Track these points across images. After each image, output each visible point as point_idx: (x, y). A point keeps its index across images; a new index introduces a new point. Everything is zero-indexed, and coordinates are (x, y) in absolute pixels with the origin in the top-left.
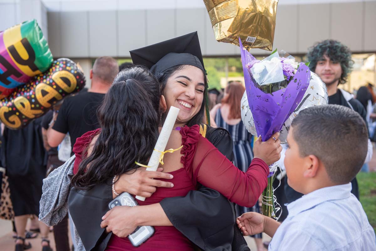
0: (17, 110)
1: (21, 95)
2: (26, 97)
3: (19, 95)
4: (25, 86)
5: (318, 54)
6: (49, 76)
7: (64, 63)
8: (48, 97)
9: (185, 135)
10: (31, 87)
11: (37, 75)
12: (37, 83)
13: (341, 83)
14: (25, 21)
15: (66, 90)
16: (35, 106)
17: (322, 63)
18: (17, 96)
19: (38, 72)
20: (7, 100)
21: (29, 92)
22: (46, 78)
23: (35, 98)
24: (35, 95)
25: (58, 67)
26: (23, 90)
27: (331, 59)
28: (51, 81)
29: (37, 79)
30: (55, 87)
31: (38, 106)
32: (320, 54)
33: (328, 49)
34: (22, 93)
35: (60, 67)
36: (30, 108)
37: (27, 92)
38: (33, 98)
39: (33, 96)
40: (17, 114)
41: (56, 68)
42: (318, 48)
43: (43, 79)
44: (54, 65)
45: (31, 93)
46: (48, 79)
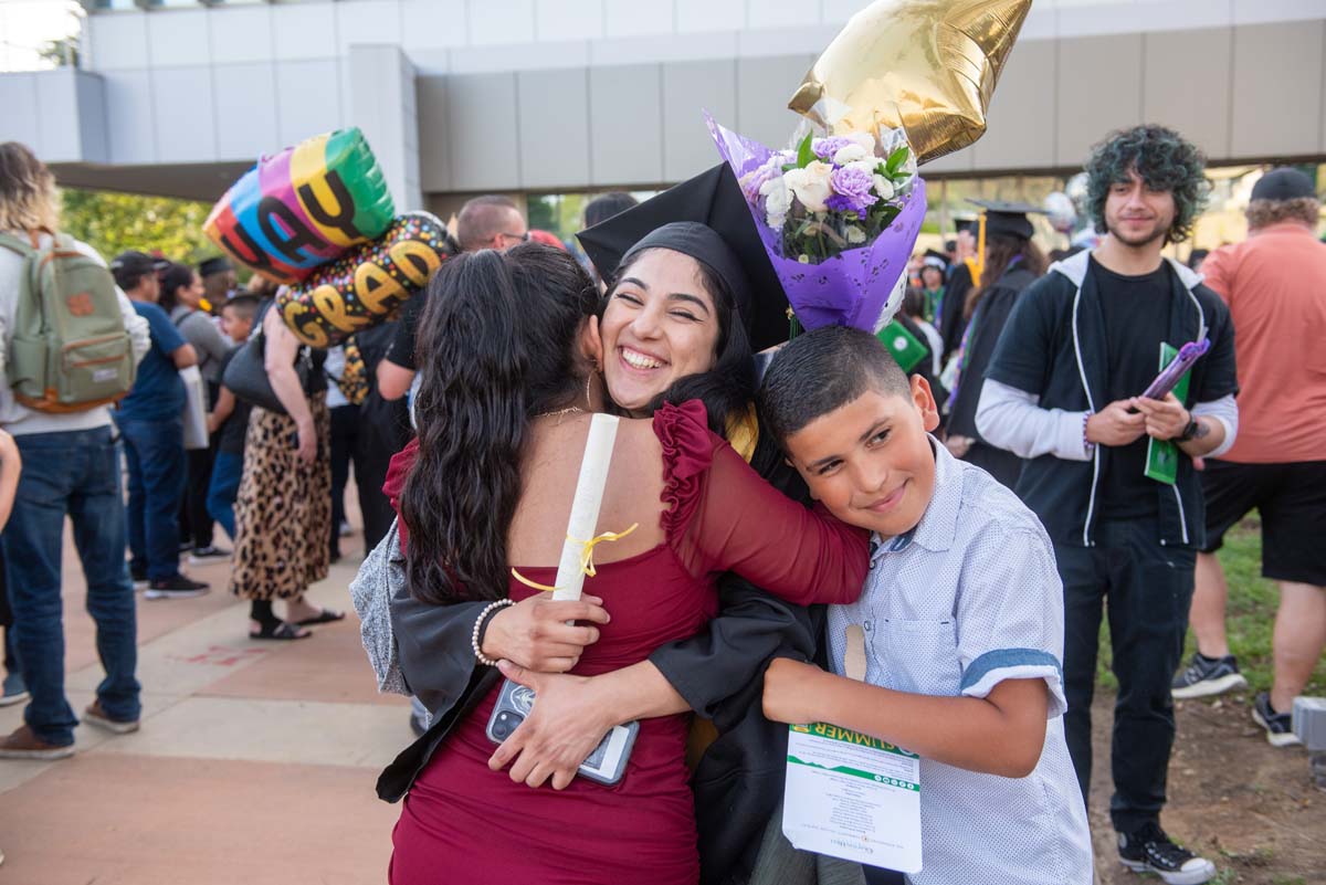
0: (318, 314)
1: (327, 282)
2: (336, 287)
3: (323, 281)
4: (337, 264)
5: (1113, 166)
6: (385, 248)
7: (417, 222)
8: (381, 293)
9: (670, 443)
10: (348, 268)
11: (363, 245)
12: (360, 261)
13: (1174, 241)
14: (336, 129)
15: (417, 282)
16: (354, 308)
17: (1122, 190)
18: (319, 283)
19: (361, 240)
20: (301, 288)
21: (343, 278)
22: (377, 253)
23: (354, 292)
24: (353, 285)
25: (403, 230)
26: (333, 271)
27: (1146, 182)
28: (387, 261)
29: (360, 252)
30: (394, 273)
31: (359, 309)
32: (1117, 168)
33: (1140, 154)
34: (329, 277)
35: (407, 231)
36: (343, 311)
37: (340, 278)
38: (350, 293)
39: (350, 288)
40: (319, 320)
41: (398, 233)
42: (1114, 150)
43: (373, 254)
44: (396, 225)
45: (347, 280)
46: (382, 256)
